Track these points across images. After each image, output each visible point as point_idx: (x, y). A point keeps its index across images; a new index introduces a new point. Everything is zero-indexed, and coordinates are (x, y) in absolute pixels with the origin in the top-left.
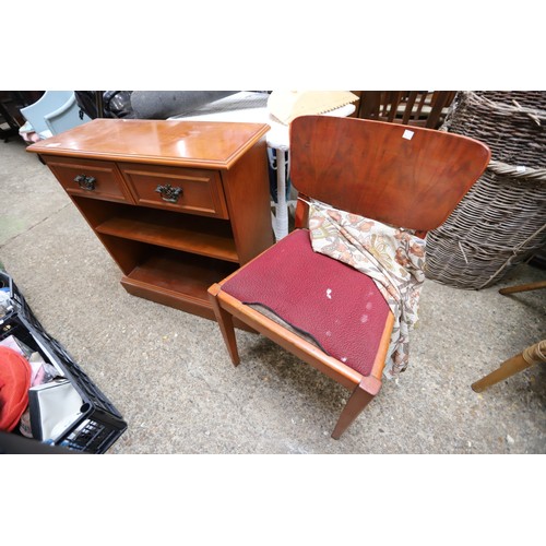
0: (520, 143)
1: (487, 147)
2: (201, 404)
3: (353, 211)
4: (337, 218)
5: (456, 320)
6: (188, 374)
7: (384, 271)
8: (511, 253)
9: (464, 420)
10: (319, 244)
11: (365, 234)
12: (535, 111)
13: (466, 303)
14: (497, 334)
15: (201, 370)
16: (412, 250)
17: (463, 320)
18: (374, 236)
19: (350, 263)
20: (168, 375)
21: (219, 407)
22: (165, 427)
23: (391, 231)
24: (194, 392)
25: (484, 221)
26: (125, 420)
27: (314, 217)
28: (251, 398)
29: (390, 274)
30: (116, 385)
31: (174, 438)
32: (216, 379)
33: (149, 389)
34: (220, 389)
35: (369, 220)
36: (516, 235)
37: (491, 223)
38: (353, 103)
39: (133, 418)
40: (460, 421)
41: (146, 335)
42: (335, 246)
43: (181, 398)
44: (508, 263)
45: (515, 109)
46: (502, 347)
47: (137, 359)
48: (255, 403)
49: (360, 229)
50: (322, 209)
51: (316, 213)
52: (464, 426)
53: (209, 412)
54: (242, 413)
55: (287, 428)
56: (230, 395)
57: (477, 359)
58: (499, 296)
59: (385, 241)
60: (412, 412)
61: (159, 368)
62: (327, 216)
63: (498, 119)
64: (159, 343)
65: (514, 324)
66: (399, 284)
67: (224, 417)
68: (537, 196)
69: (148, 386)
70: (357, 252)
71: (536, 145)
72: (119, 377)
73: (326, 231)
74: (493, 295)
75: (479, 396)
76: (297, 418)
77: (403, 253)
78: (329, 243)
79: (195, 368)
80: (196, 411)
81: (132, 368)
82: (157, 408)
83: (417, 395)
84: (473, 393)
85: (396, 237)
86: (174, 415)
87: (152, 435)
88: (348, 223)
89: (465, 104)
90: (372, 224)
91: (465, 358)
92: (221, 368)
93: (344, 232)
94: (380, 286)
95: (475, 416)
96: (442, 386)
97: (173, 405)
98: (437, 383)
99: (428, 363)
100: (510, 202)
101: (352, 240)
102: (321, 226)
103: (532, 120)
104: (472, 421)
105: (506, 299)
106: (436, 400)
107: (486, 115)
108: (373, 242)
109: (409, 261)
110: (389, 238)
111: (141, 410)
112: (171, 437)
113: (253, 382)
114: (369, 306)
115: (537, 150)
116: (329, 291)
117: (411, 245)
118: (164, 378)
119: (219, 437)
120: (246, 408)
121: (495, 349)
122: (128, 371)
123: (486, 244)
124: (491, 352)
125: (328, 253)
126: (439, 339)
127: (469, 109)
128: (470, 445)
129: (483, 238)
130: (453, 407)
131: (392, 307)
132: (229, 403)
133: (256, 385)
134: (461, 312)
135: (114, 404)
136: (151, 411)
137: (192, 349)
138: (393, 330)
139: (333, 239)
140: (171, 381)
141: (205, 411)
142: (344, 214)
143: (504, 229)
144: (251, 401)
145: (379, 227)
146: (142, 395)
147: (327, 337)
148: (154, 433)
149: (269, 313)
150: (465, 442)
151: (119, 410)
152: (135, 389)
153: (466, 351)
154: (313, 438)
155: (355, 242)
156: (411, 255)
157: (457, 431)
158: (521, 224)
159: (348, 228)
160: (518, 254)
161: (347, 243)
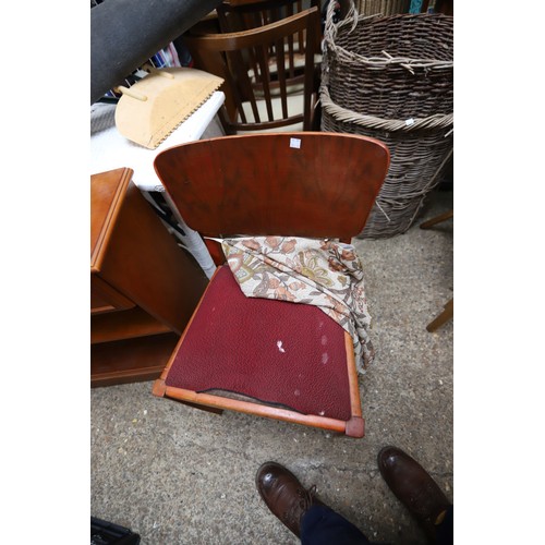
0: (401, 95)
1: (382, 145)
2: (205, 471)
3: (269, 232)
4: (255, 246)
5: (395, 271)
6: (177, 447)
7: (325, 290)
8: (422, 196)
9: (430, 362)
10: (249, 287)
11: (290, 256)
12: (407, 60)
13: (399, 251)
14: (430, 270)
15: (187, 436)
16: (343, 257)
17: (401, 268)
18: (301, 253)
19: (288, 299)
20: (157, 460)
21: (223, 464)
22: (179, 514)
23: (315, 244)
24: (192, 462)
25: (391, 177)
26: (134, 530)
27: (231, 256)
28: (249, 438)
29: (331, 291)
30: (105, 501)
31: (193, 521)
32: (207, 438)
33: (144, 485)
34: (215, 446)
35: (290, 239)
36: (421, 180)
37: (398, 177)
38: (220, 89)
39: (141, 524)
40: (428, 366)
41: (112, 429)
42: (266, 283)
43: (182, 476)
44: (422, 205)
45: (388, 61)
46: (438, 281)
47: (115, 460)
48: (255, 442)
49: (284, 251)
50: (236, 242)
51: (232, 250)
52: (432, 368)
53: (216, 474)
54: (247, 457)
55: (293, 449)
56: (228, 446)
57: (423, 301)
58: (421, 231)
59: (314, 254)
60: (389, 378)
61: (145, 457)
62: (244, 249)
63: (374, 75)
64: (132, 430)
65: (440, 254)
66: (343, 296)
67: (232, 472)
68: (430, 142)
69: (141, 482)
70: (291, 280)
71: (415, 94)
72: (106, 490)
73: (249, 268)
74: (417, 233)
75: (435, 335)
76: (298, 435)
77: (335, 261)
78: (258, 282)
79: (181, 437)
80: (202, 481)
81: (115, 473)
82: (163, 500)
83: (388, 359)
84: (430, 334)
85: (323, 248)
86: (183, 497)
87: (169, 530)
88: (269, 250)
89: (336, 62)
90: (294, 242)
91: (414, 305)
92: (207, 423)
93: (270, 261)
94: (326, 311)
95: (437, 356)
96: (405, 341)
97: (177, 487)
98: (401, 340)
99: (387, 324)
100: (409, 155)
101: (280, 267)
102: (242, 264)
103: (406, 70)
104: (437, 360)
105: (428, 232)
106: (404, 357)
107: (361, 72)
108: (302, 261)
109: (344, 266)
110: (317, 251)
111: (146, 511)
112: (189, 521)
113: (244, 422)
114: (324, 341)
115: (417, 98)
116: (280, 344)
117: (340, 252)
118: (154, 465)
119: (236, 494)
120: (249, 451)
121: (434, 285)
122: (111, 479)
123: (400, 196)
124: (431, 289)
125: (262, 295)
126: (389, 296)
127: (341, 67)
128: (441, 383)
129: (396, 192)
130: (419, 355)
131: (346, 327)
132: (231, 454)
133: (248, 424)
134: (397, 262)
135: (113, 521)
136: (157, 507)
137: (169, 418)
138: (354, 346)
139: (260, 275)
140: (163, 464)
141: (211, 476)
142: (261, 239)
143: (411, 179)
144: (251, 442)
145: (302, 243)
146: (139, 495)
147: (297, 397)
148: (170, 526)
149: (229, 394)
150: (437, 382)
151: (122, 524)
152: (129, 493)
153: (412, 298)
154: (319, 446)
155: (285, 269)
156: (344, 261)
157: (429, 376)
158: (422, 170)
159: (271, 255)
160: (427, 194)
161: (276, 273)
